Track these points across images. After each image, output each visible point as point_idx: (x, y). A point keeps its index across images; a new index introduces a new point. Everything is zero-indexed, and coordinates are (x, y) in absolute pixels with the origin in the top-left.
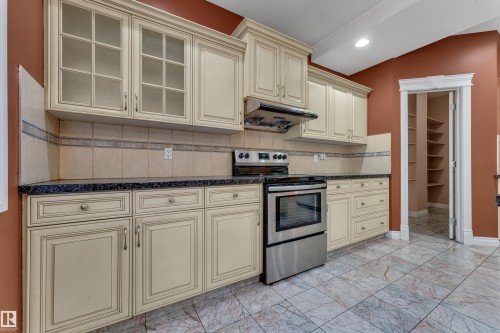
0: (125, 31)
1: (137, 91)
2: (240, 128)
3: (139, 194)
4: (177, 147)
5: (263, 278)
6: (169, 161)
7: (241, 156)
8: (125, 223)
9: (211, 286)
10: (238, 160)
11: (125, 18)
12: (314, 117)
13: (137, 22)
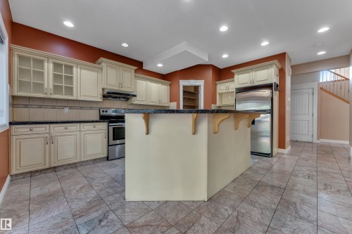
0: (46, 64)
1: (51, 87)
2: (101, 100)
3: (52, 126)
4: (71, 108)
5: (108, 159)
6: (66, 113)
7: (103, 111)
8: (47, 135)
9: (83, 160)
10: (102, 113)
11: (46, 59)
12: (135, 96)
13: (51, 60)
